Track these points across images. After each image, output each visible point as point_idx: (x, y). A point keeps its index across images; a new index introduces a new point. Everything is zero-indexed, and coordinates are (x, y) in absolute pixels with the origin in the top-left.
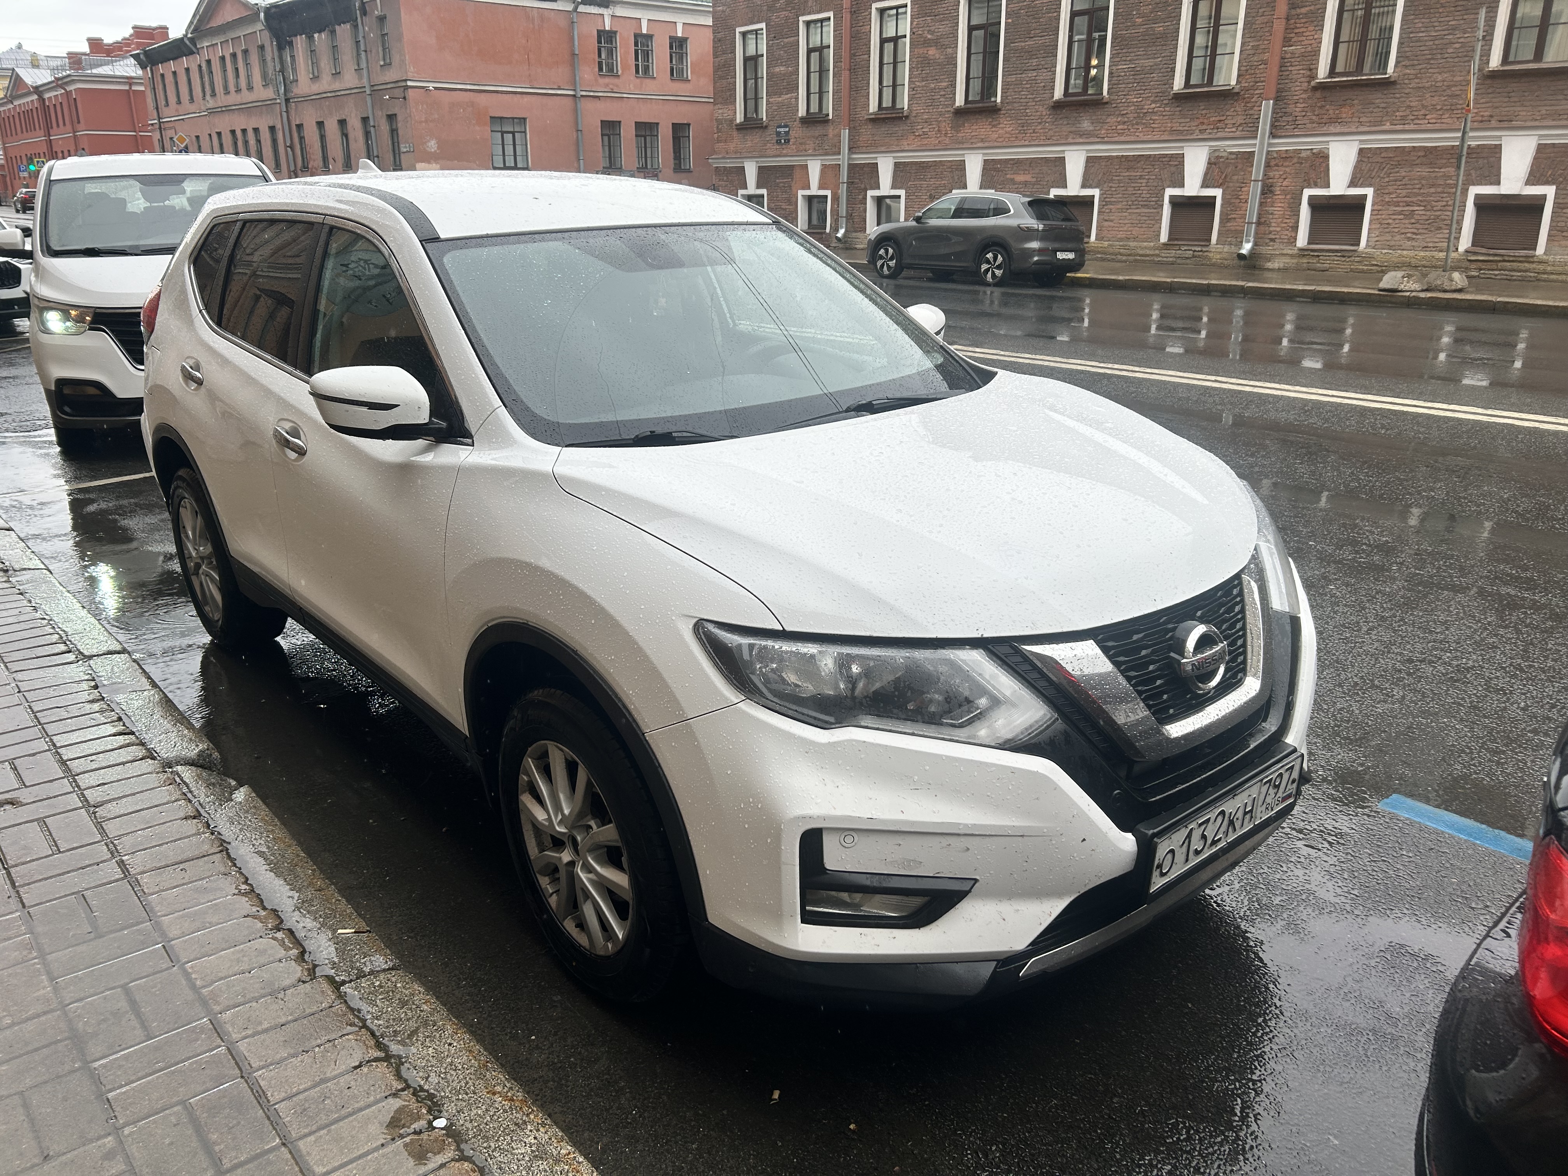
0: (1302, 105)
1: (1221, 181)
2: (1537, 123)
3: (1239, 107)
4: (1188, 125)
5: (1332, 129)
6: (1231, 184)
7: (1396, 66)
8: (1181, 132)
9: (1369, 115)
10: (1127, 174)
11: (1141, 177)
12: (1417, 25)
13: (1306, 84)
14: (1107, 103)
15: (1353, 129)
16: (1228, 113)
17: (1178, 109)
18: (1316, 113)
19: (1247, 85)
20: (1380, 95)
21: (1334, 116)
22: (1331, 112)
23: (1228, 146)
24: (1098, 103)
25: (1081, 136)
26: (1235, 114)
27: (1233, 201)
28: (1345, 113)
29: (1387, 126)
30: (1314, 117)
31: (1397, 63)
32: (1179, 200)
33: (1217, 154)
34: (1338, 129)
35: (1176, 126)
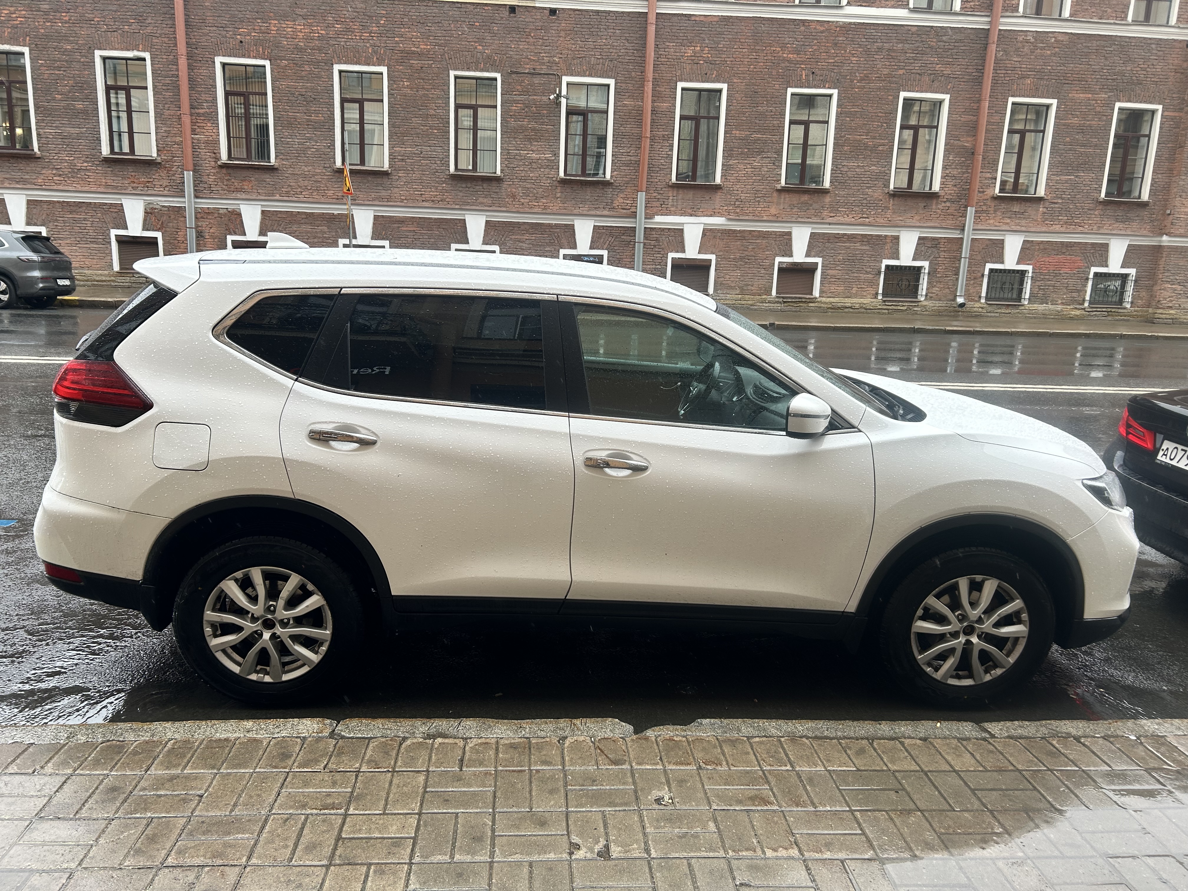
0: (214, 177)
1: (159, 226)
2: (370, 203)
3: (163, 173)
4: (120, 182)
5: (239, 196)
6: (168, 229)
7: (276, 158)
8: (116, 187)
9: (263, 188)
10: (70, 216)
11: (85, 219)
12: (285, 134)
13: (213, 163)
14: (39, 158)
15: (254, 197)
16: (154, 177)
17: (109, 169)
18: (225, 183)
19: (166, 158)
20: (268, 176)
21: (239, 187)
22: (236, 184)
23: (160, 201)
24: (31, 158)
25: (17, 182)
26: (159, 177)
27: (172, 241)
28: (246, 186)
29: (278, 197)
30: (224, 187)
31: (276, 156)
32: (124, 239)
33: (151, 206)
34: (244, 196)
35: (110, 182)
